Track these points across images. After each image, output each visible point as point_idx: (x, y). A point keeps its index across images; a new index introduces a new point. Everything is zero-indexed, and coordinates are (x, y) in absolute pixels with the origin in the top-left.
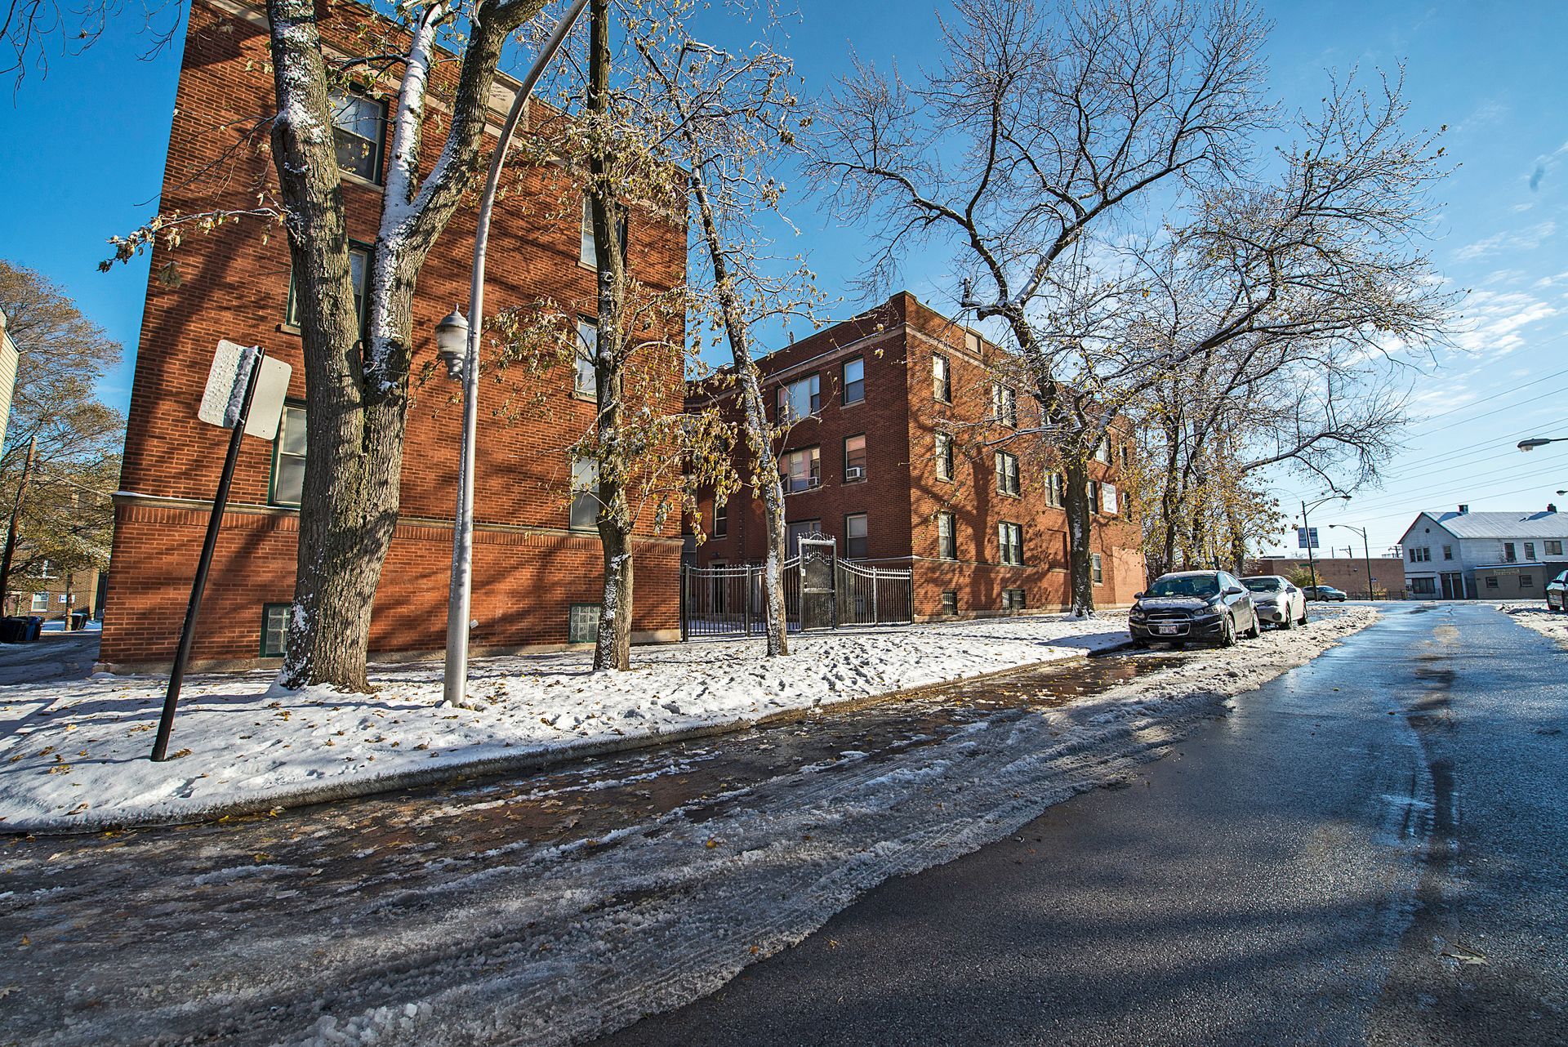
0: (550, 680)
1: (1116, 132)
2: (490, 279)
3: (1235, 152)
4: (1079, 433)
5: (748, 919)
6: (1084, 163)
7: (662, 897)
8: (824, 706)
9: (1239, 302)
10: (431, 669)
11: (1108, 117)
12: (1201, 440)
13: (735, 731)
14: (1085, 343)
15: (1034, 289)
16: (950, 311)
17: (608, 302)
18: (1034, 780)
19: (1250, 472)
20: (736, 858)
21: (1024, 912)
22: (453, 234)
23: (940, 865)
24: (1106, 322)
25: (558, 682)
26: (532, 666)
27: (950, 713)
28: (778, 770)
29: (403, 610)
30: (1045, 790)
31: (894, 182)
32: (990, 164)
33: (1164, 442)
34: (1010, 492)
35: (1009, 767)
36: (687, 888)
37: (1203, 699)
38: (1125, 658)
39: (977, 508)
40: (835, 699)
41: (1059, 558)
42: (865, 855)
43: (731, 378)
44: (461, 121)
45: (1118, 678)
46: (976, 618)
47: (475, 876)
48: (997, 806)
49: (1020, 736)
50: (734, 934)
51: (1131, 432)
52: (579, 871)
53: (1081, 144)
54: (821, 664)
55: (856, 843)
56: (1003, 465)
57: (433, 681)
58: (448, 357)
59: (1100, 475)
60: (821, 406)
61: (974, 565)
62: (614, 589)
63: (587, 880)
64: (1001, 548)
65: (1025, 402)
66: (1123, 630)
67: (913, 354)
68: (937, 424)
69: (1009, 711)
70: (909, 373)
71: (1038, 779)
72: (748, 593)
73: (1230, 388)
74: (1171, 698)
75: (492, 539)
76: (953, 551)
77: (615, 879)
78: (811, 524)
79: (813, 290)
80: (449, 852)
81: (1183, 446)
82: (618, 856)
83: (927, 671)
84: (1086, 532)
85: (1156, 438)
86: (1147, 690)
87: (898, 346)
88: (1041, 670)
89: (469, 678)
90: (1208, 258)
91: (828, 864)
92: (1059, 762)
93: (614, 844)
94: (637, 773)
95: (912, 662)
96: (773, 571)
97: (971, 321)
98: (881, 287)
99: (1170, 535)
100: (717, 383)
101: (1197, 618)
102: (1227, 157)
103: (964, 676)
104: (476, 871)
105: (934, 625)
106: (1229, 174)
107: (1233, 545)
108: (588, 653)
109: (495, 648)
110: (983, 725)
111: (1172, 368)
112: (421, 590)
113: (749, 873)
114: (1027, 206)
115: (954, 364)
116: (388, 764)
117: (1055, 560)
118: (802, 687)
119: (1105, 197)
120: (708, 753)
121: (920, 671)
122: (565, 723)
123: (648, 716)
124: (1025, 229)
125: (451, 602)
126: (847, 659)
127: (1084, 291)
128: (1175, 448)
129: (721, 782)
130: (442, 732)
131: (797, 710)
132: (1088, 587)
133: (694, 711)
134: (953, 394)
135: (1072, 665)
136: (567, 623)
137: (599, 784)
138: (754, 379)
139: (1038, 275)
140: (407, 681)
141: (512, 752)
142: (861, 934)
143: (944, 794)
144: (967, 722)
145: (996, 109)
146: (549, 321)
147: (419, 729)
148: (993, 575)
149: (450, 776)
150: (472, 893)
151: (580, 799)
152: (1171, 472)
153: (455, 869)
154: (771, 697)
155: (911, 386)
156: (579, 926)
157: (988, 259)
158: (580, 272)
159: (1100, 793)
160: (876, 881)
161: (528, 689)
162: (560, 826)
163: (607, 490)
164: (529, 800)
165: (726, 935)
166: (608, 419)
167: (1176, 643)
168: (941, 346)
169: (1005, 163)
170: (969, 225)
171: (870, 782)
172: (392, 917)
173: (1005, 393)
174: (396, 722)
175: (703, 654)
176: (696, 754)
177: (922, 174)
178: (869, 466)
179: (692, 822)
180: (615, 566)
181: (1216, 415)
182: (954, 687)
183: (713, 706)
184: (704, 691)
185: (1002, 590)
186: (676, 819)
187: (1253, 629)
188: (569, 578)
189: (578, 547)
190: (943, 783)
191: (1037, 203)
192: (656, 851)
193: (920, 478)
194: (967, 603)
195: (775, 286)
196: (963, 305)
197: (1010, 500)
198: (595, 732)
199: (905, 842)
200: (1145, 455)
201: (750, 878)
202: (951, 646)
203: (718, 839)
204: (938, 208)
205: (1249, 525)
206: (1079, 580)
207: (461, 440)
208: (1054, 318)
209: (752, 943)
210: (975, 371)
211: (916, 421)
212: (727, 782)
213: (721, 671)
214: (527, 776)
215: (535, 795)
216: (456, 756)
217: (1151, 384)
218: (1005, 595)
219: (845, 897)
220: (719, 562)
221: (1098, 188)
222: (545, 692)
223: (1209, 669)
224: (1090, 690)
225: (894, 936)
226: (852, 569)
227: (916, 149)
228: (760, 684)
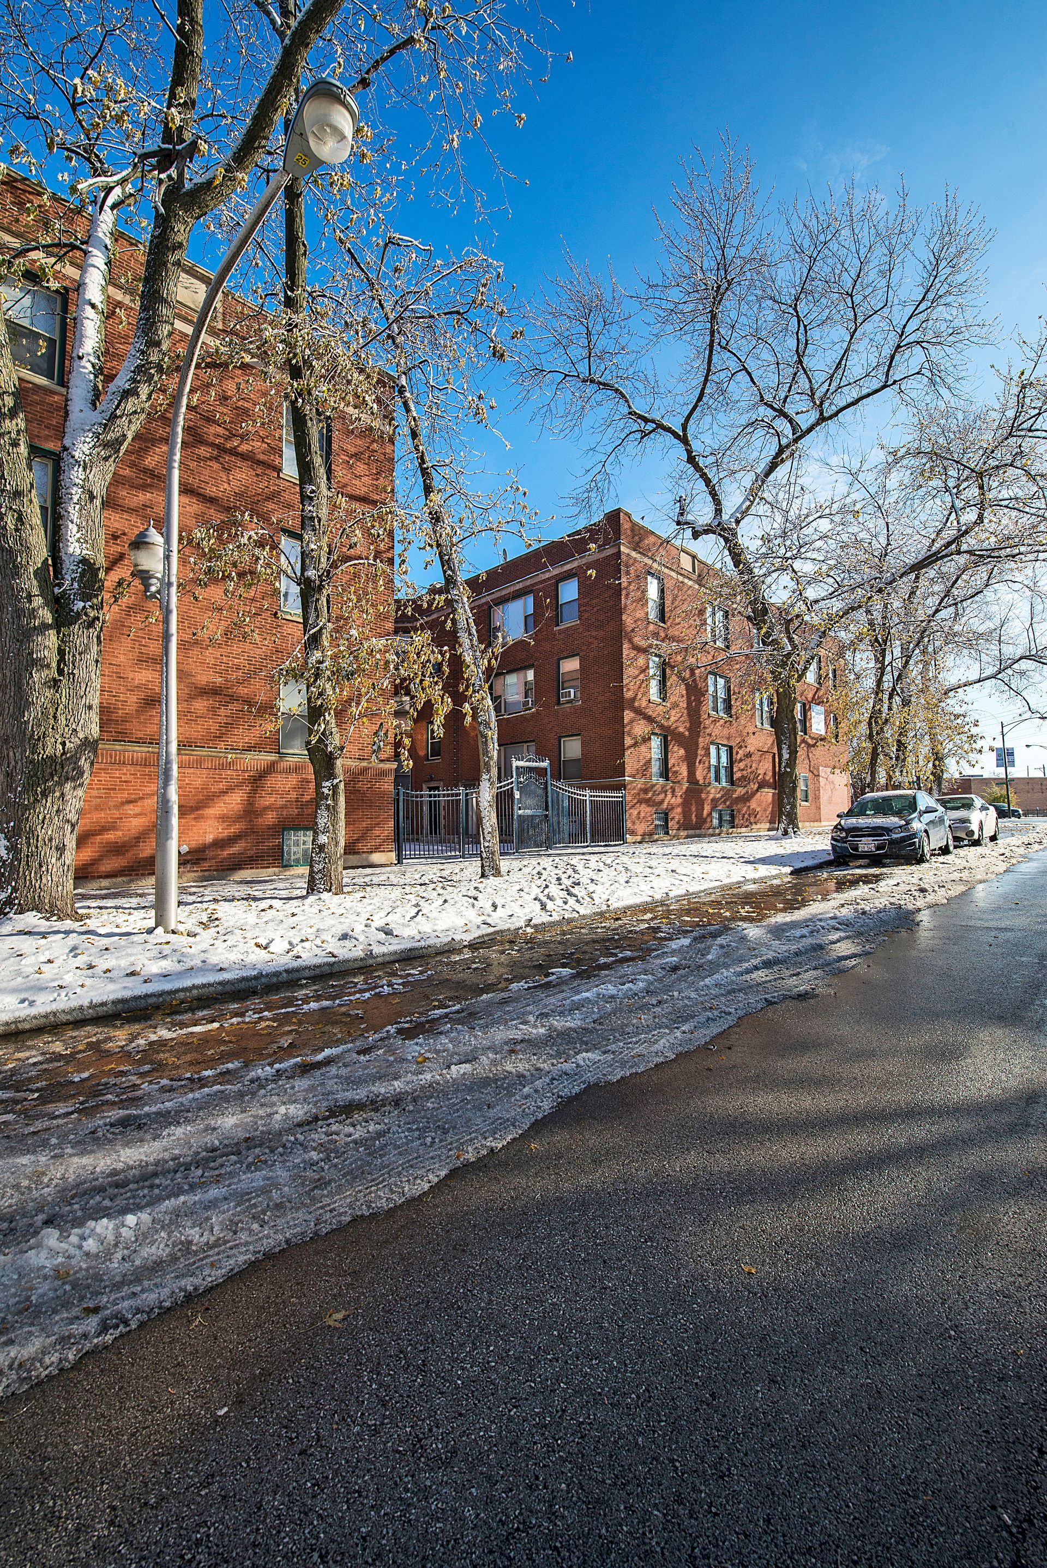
0: (264, 904)
1: (835, 344)
2: (186, 490)
3: (951, 369)
4: (789, 655)
5: (455, 1127)
6: (802, 379)
7: (373, 1110)
8: (536, 926)
9: (949, 524)
10: (141, 896)
11: (826, 328)
12: (907, 662)
13: (449, 951)
14: (797, 565)
15: (748, 508)
16: (666, 529)
17: (312, 519)
18: (729, 992)
19: (952, 694)
20: (444, 1071)
21: (711, 1113)
22: (145, 440)
23: (637, 1073)
24: (818, 544)
25: (271, 907)
26: (245, 890)
27: (656, 930)
28: (488, 988)
29: (110, 836)
30: (739, 1002)
31: (609, 392)
32: (707, 375)
33: (872, 664)
34: (721, 714)
35: (707, 981)
36: (397, 1101)
37: (893, 913)
38: (825, 875)
39: (689, 730)
40: (545, 918)
41: (767, 778)
42: (567, 1067)
43: (440, 599)
44: (147, 319)
45: (817, 894)
46: (687, 837)
47: (191, 1096)
48: (693, 1017)
49: (721, 952)
50: (441, 1141)
51: (841, 655)
52: (293, 1088)
53: (799, 356)
54: (533, 885)
55: (559, 1055)
56: (716, 687)
57: (144, 908)
58: (144, 576)
59: (810, 696)
60: (535, 627)
61: (686, 785)
62: (325, 814)
63: (300, 1096)
64: (713, 769)
65: (737, 623)
66: (825, 848)
67: (628, 573)
68: (650, 646)
69: (712, 928)
70: (624, 593)
71: (734, 991)
72: (463, 815)
73: (937, 611)
74: (864, 913)
75: (199, 763)
76: (665, 772)
77: (328, 1095)
78: (525, 745)
79: (525, 507)
80: (165, 1074)
81: (889, 668)
82: (332, 1073)
83: (636, 890)
84: (793, 753)
85: (864, 660)
86: (843, 906)
87: (612, 566)
88: (745, 888)
89: (180, 903)
90: (920, 479)
91: (532, 1075)
92: (753, 976)
93: (328, 1062)
94: (351, 994)
95: (622, 881)
96: (486, 794)
97: (685, 539)
98: (595, 503)
99: (875, 755)
100: (425, 605)
101: (894, 836)
102: (943, 373)
103: (672, 894)
104: (192, 1090)
105: (646, 845)
106: (944, 391)
107: (934, 765)
108: (302, 876)
109: (206, 874)
110: (686, 942)
111: (880, 591)
112: (128, 816)
113: (457, 1086)
114: (744, 420)
115: (669, 584)
116: (101, 991)
117: (764, 781)
118: (515, 908)
119: (821, 413)
120: (421, 973)
121: (629, 890)
122: (279, 947)
123: (362, 938)
124: (742, 445)
125: (159, 829)
126: (559, 879)
127: (797, 512)
128: (882, 670)
129: (433, 1001)
130: (155, 958)
131: (509, 930)
132: (794, 806)
133: (406, 932)
134: (667, 615)
135: (776, 882)
136: (280, 848)
137: (313, 1005)
138: (465, 599)
139: (753, 494)
140: (116, 908)
141: (226, 976)
142: (560, 1138)
143: (644, 1007)
144: (670, 939)
145: (714, 317)
146: (250, 538)
147: (131, 955)
148: (703, 796)
149: (164, 1000)
150: (188, 1111)
151: (294, 1020)
152: (877, 694)
153: (171, 1090)
154: (483, 918)
155: (626, 606)
156: (292, 1138)
157: (704, 476)
158: (283, 484)
159: (791, 1004)
160: (577, 1089)
161: (241, 914)
162: (275, 1046)
163: (315, 713)
164: (244, 1022)
165: (433, 1143)
166: (314, 641)
167: (875, 860)
168: (655, 565)
169: (723, 375)
170: (684, 440)
171: (576, 998)
172: (109, 1136)
173: (719, 615)
174: (107, 949)
175: (417, 877)
176: (409, 975)
177: (637, 384)
178: (583, 689)
179: (403, 1039)
180: (326, 791)
181: (923, 638)
182: (662, 905)
183: (427, 928)
184: (417, 913)
185: (712, 810)
186: (388, 1038)
187: (947, 846)
188: (280, 802)
189: (289, 771)
190: (644, 997)
191: (754, 417)
192: (369, 1067)
193: (634, 699)
194: (678, 823)
195: (486, 502)
196: (678, 523)
197: (722, 722)
198: (310, 955)
199: (605, 1053)
200: (852, 677)
201: (457, 1090)
202: (661, 865)
203: (428, 1055)
204: (653, 421)
205: (950, 746)
206: (785, 800)
207: (161, 661)
208: (766, 539)
209: (458, 1148)
210: (690, 592)
211: (630, 641)
212: (438, 1000)
213: (435, 893)
214: (243, 1000)
215: (250, 1017)
216: (169, 981)
217: (860, 607)
218: (715, 815)
219: (547, 1105)
220: (433, 784)
221: (815, 403)
222: (258, 916)
223: (902, 885)
224: (791, 906)
225: (590, 1138)
226: (565, 790)
227: (631, 357)
228: (473, 905)
